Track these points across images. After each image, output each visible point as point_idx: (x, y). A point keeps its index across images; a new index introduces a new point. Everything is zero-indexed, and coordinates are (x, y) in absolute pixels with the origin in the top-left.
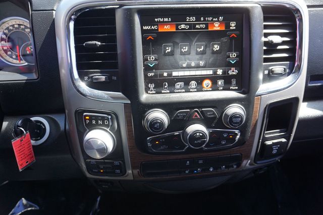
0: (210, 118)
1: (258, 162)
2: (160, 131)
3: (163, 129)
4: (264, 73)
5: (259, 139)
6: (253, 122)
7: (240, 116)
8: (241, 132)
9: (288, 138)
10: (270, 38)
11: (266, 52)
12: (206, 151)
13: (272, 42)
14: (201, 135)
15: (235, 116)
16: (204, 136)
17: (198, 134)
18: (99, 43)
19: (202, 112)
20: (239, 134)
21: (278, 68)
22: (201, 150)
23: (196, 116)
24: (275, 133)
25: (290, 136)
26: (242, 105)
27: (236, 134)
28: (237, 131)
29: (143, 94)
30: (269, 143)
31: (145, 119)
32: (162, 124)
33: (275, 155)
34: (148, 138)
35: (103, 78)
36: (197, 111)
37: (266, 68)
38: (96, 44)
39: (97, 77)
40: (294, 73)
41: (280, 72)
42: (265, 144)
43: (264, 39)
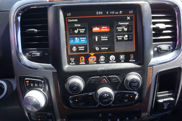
0: (115, 82)
1: (154, 115)
2: (77, 92)
3: (79, 91)
4: (154, 50)
5: (153, 98)
6: (148, 85)
7: (137, 82)
8: (138, 93)
9: (175, 98)
10: (157, 25)
11: (154, 35)
12: (113, 107)
13: (158, 28)
14: (108, 95)
15: (133, 81)
16: (110, 96)
17: (105, 95)
18: (37, 30)
19: (109, 78)
20: (138, 94)
21: (164, 47)
22: (110, 106)
23: (104, 81)
24: (165, 93)
25: (176, 96)
26: (138, 73)
27: (135, 95)
28: (135, 93)
29: (66, 65)
30: (161, 101)
31: (67, 83)
32: (78, 87)
33: (166, 110)
34: (70, 97)
35: (38, 54)
36: (105, 78)
37: (155, 46)
38: (34, 31)
39: (34, 53)
40: (176, 49)
41: (166, 49)
42: (158, 102)
43: (152, 26)
